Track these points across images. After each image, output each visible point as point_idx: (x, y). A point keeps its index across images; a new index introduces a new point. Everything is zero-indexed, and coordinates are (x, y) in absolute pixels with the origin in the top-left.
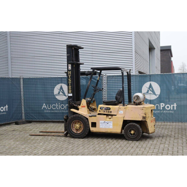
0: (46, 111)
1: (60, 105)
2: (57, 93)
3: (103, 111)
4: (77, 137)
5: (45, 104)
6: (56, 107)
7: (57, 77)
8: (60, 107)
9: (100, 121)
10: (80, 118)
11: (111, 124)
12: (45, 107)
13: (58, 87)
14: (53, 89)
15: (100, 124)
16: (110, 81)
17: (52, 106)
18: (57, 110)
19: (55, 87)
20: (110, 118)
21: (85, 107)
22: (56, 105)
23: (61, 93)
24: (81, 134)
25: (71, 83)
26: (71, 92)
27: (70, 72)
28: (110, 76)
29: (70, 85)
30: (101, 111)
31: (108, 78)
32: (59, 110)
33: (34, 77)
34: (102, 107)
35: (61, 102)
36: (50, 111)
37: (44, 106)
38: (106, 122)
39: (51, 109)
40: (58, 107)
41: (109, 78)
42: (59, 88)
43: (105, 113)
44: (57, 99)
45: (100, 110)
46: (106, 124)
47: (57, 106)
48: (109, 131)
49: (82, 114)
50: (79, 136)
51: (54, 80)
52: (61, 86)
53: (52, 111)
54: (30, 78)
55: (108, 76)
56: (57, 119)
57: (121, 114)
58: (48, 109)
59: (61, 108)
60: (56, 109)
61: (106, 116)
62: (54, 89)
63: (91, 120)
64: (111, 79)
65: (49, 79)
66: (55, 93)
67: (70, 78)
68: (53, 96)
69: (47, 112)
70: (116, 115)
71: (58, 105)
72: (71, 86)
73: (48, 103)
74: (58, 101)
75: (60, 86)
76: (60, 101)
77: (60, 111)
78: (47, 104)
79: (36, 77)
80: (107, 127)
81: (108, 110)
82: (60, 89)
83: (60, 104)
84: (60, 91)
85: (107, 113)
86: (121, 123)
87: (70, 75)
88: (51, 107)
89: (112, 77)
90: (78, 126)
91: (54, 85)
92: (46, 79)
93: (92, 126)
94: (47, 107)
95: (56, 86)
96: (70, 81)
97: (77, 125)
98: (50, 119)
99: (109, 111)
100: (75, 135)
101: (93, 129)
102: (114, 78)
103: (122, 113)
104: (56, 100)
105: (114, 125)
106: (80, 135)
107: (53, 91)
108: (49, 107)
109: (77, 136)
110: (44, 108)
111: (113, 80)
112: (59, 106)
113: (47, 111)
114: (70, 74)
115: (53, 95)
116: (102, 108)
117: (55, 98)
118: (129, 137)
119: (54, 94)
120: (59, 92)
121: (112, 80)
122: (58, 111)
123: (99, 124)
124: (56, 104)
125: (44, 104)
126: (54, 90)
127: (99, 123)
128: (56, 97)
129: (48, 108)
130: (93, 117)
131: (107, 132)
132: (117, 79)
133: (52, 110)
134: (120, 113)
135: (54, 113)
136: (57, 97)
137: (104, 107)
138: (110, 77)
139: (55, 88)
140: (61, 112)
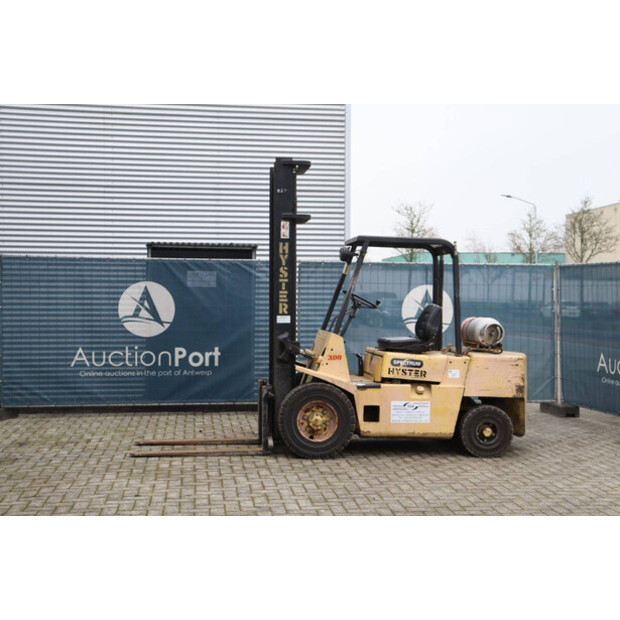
0: (86, 374)
1: (139, 354)
2: (131, 313)
3: (401, 372)
4: (316, 453)
5: (83, 349)
6: (124, 360)
7: (131, 260)
8: (139, 360)
9: (393, 403)
10: (329, 393)
11: (427, 410)
12: (84, 358)
13: (134, 291)
14: (114, 299)
15: (393, 412)
16: (308, 278)
17: (108, 358)
18: (128, 371)
19: (122, 293)
20: (420, 393)
21: (339, 357)
22: (125, 354)
23: (144, 313)
24: (329, 443)
25: (286, 280)
26: (286, 312)
27: (284, 245)
28: (308, 263)
29: (284, 288)
30: (395, 372)
31: (302, 269)
32: (135, 371)
33: (45, 255)
34: (397, 359)
35: (143, 343)
36: (100, 374)
37: (80, 356)
38: (411, 403)
39: (105, 365)
40: (131, 360)
41: (306, 269)
42: (138, 297)
43: (407, 377)
44: (128, 332)
45: (392, 367)
46: (410, 409)
47: (127, 357)
48: (419, 431)
49: (332, 379)
50: (323, 450)
51: (120, 268)
52: (146, 288)
53: (109, 374)
54: (27, 257)
55: (304, 263)
56: (127, 399)
57: (453, 380)
58: (92, 365)
59: (143, 362)
60: (125, 365)
61: (409, 386)
62: (118, 299)
63: (363, 400)
64: (312, 272)
65: (101, 265)
66: (122, 313)
67: (284, 263)
68: (116, 324)
69: (89, 377)
70: (438, 383)
71: (134, 354)
72: (286, 292)
73: (94, 346)
74: (133, 340)
75: (142, 290)
76: (137, 340)
77: (138, 374)
78: (92, 349)
79: (53, 255)
80: (413, 420)
81: (414, 369)
82: (141, 299)
83: (139, 348)
84: (142, 305)
85: (413, 377)
86: (456, 407)
87: (286, 256)
88: (107, 360)
89: (316, 267)
90: (318, 418)
91: (121, 285)
92: (92, 265)
93: (366, 419)
94: (90, 360)
95: (126, 287)
96: (286, 275)
97: (315, 417)
98: (99, 400)
99: (420, 369)
100: (311, 449)
101: (368, 428)
102: (321, 270)
103: (458, 376)
104: (126, 337)
105: (434, 412)
106: (328, 448)
107: (117, 304)
108: (96, 360)
109: (317, 450)
110: (81, 365)
111: (318, 275)
112: (136, 357)
113: (90, 374)
114: (287, 252)
115: (116, 318)
116: (398, 362)
117: (120, 329)
118: (478, 448)
119: (118, 315)
120: (138, 310)
121: (313, 275)
122: (133, 374)
123: (390, 410)
124: (124, 348)
125: (80, 351)
126: (121, 302)
127: (390, 407)
128: (125, 324)
129: (94, 363)
130: (369, 391)
131: (411, 435)
132: (331, 272)
133: (110, 371)
134: (450, 375)
135: (115, 379)
136: (129, 326)
137: (403, 360)
138: (309, 267)
139: (123, 296)
140: (140, 376)
